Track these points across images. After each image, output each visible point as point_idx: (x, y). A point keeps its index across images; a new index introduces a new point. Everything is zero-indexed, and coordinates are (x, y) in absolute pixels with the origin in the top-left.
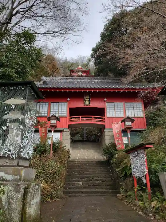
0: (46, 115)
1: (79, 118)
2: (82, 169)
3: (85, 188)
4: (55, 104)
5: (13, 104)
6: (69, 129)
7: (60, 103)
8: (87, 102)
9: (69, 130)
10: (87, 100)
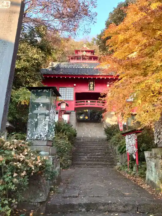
1: (84, 102)
2: (86, 145)
3: (89, 161)
4: (63, 89)
5: (41, 103)
6: (75, 111)
7: (68, 89)
8: (91, 88)
9: (75, 113)
10: (91, 85)
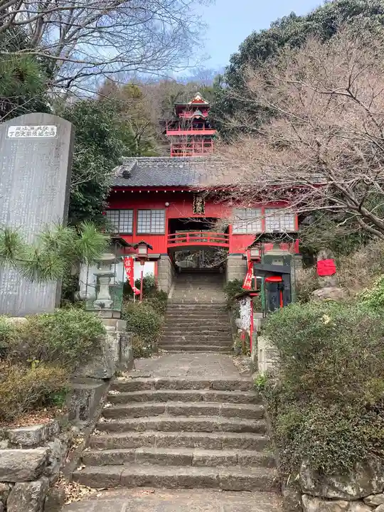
0: (130, 231)
2: (186, 317)
3: (188, 343)
4: (144, 212)
6: (168, 254)
7: (154, 211)
8: (199, 208)
9: (168, 257)
10: (199, 204)
